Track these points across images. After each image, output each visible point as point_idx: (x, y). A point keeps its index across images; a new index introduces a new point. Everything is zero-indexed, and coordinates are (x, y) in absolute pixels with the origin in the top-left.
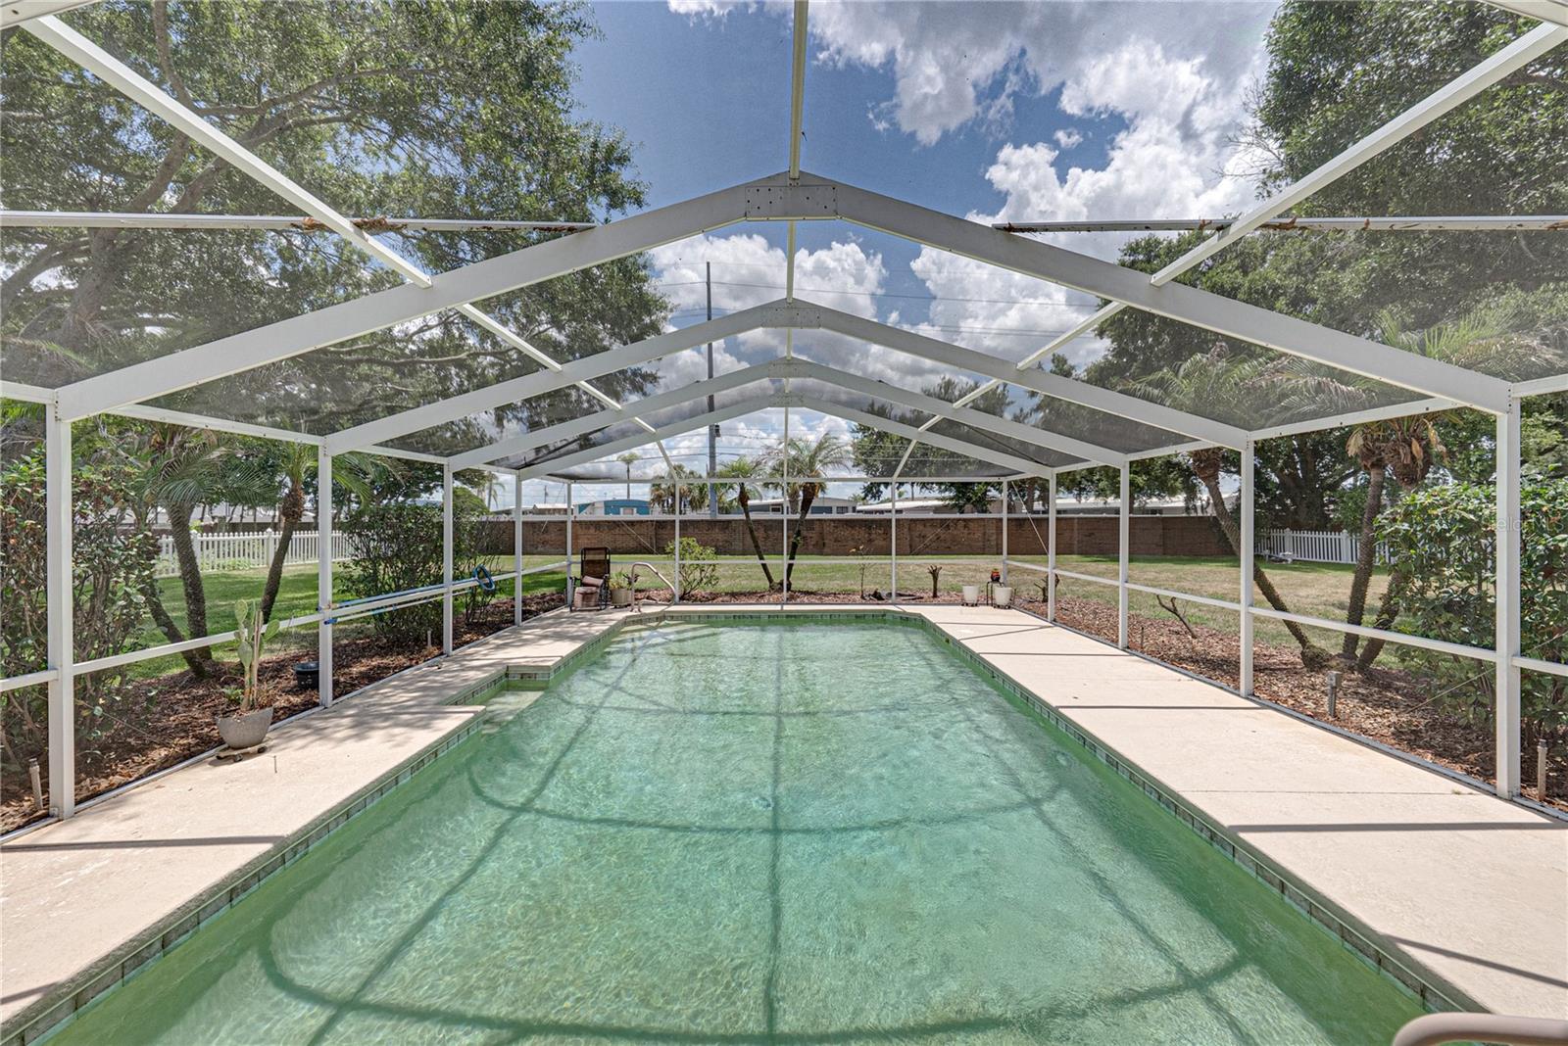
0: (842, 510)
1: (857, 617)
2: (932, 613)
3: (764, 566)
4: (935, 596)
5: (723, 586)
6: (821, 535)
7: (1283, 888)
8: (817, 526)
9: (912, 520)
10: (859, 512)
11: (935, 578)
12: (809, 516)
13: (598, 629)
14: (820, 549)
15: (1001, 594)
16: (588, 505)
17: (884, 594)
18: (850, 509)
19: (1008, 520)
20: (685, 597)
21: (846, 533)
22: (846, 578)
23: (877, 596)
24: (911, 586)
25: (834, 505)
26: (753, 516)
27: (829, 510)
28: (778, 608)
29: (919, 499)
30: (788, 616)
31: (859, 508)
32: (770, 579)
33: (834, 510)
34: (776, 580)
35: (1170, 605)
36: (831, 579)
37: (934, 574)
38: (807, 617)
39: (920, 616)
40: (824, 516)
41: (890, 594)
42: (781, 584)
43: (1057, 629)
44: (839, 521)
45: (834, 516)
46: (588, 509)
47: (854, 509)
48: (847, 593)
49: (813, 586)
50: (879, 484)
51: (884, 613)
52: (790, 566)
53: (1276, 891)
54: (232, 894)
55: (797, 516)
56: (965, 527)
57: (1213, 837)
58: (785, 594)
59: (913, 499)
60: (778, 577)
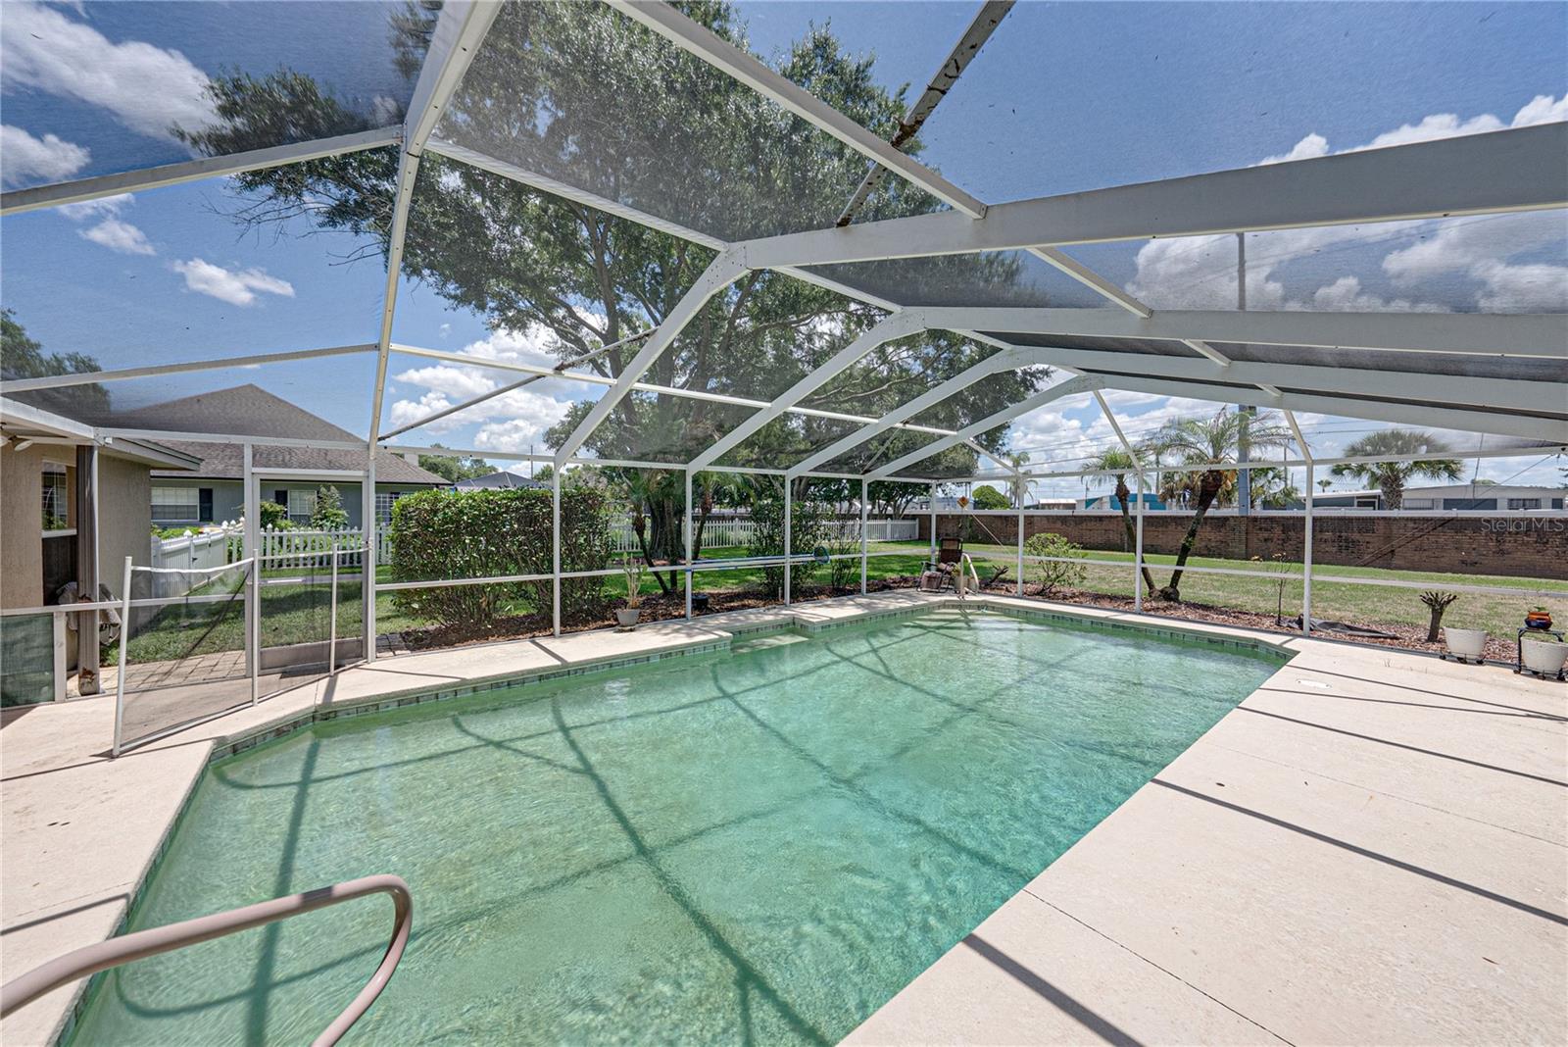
1: (1210, 641)
3: (1145, 570)
11: (1435, 613)
16: (1096, 499)
20: (1038, 594)
23: (1300, 624)
30: (1114, 626)
32: (1151, 586)
34: (1158, 586)
38: (1139, 631)
42: (1163, 592)
46: (1095, 505)
51: (1256, 644)
52: (1178, 574)
54: (541, 678)
55: (1195, 513)
60: (1162, 582)
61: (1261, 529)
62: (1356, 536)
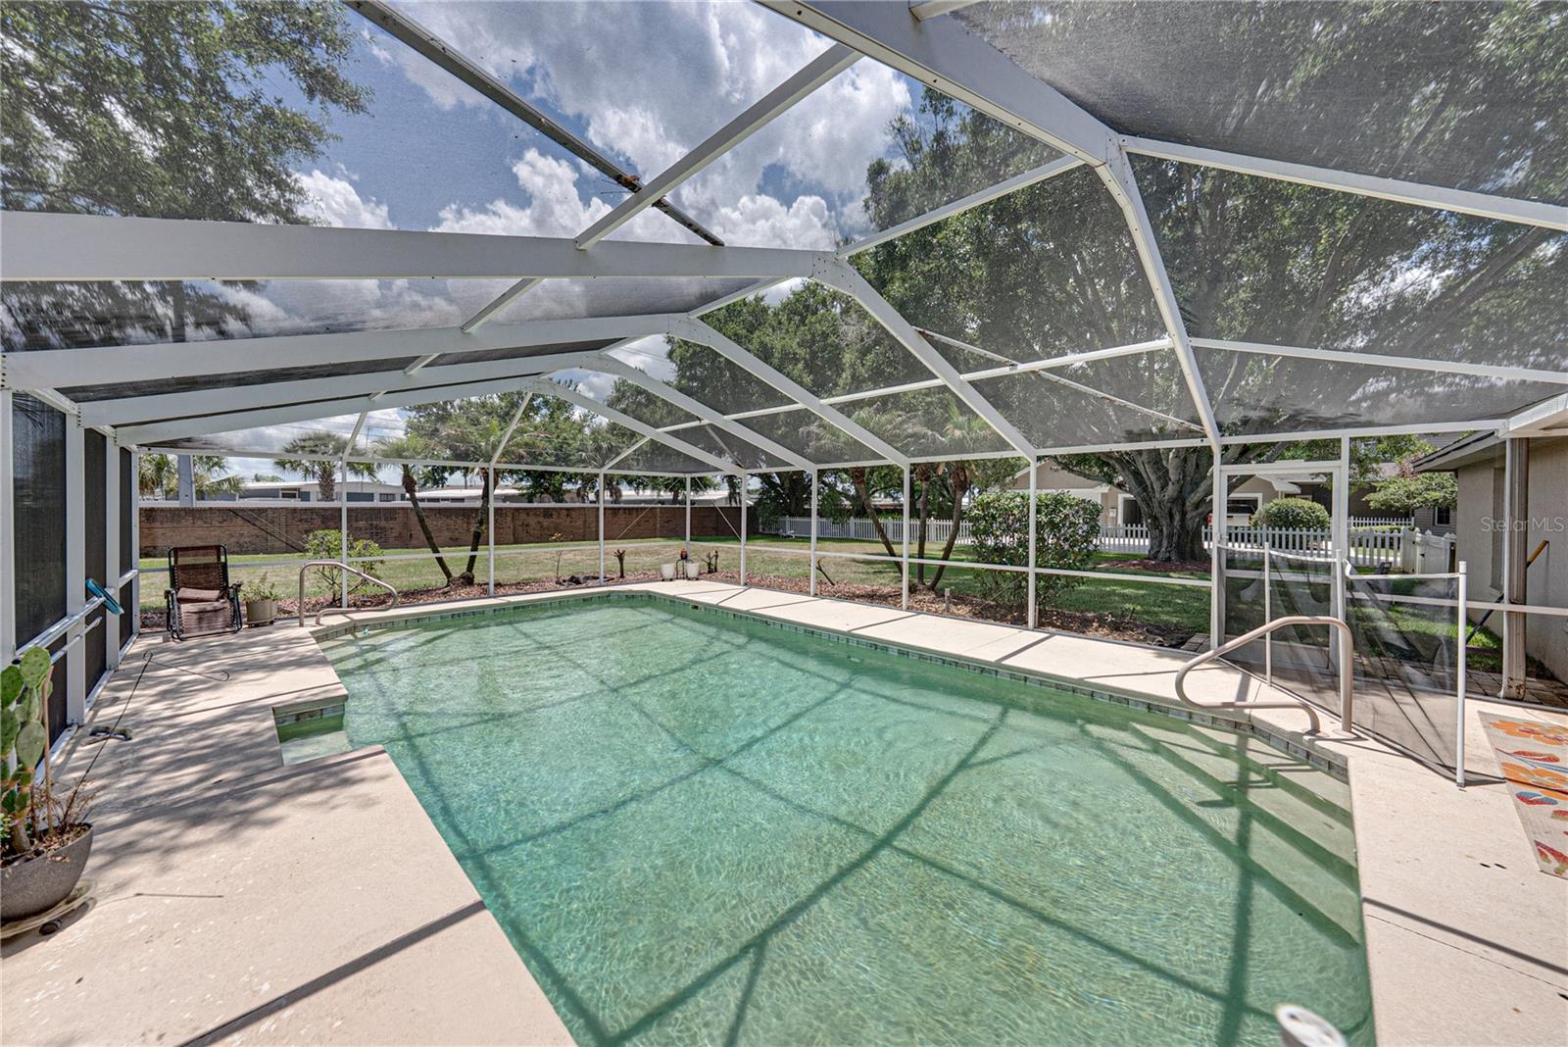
3: (440, 560)
4: (622, 576)
5: (395, 584)
7: (1026, 679)
11: (621, 561)
17: (582, 578)
18: (398, 497)
23: (574, 581)
30: (515, 608)
32: (448, 574)
34: (456, 574)
37: (621, 557)
42: (462, 578)
50: (444, 469)
52: (473, 559)
53: (1022, 682)
57: (983, 670)
60: (457, 571)
61: (300, 521)
62: (383, 524)
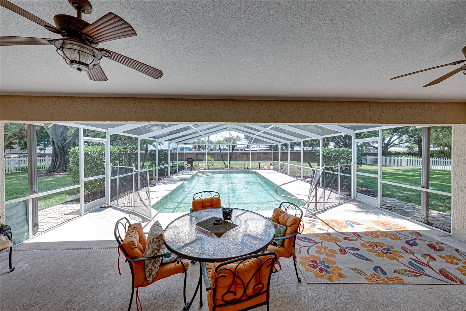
0: (241, 150)
2: (258, 171)
3: (224, 163)
4: (259, 168)
5: (215, 167)
6: (236, 156)
8: (235, 154)
9: (258, 153)
10: (246, 151)
11: (260, 165)
12: (234, 152)
13: (194, 173)
14: (236, 159)
15: (272, 167)
17: (249, 168)
18: (243, 150)
19: (281, 153)
20: (208, 169)
21: (242, 156)
22: (241, 165)
23: (248, 168)
24: (255, 167)
25: (239, 149)
26: (222, 152)
27: (238, 150)
28: (227, 170)
29: (262, 147)
31: (245, 150)
32: (225, 165)
33: (239, 150)
34: (227, 165)
35: (299, 168)
36: (238, 166)
37: (259, 164)
39: (255, 171)
40: (237, 152)
41: (250, 168)
42: (228, 166)
43: (280, 173)
44: (240, 153)
45: (239, 152)
47: (244, 150)
48: (241, 168)
49: (234, 167)
51: (248, 171)
52: (230, 163)
55: (231, 152)
56: (270, 154)
58: (229, 168)
59: (260, 147)
